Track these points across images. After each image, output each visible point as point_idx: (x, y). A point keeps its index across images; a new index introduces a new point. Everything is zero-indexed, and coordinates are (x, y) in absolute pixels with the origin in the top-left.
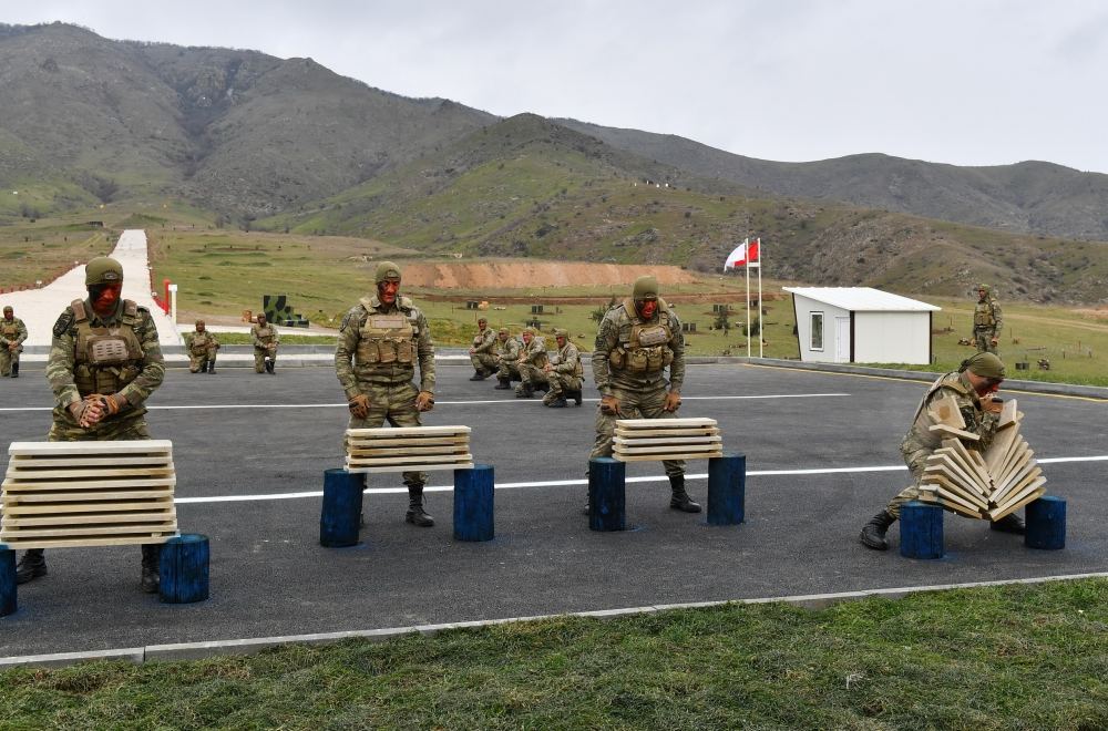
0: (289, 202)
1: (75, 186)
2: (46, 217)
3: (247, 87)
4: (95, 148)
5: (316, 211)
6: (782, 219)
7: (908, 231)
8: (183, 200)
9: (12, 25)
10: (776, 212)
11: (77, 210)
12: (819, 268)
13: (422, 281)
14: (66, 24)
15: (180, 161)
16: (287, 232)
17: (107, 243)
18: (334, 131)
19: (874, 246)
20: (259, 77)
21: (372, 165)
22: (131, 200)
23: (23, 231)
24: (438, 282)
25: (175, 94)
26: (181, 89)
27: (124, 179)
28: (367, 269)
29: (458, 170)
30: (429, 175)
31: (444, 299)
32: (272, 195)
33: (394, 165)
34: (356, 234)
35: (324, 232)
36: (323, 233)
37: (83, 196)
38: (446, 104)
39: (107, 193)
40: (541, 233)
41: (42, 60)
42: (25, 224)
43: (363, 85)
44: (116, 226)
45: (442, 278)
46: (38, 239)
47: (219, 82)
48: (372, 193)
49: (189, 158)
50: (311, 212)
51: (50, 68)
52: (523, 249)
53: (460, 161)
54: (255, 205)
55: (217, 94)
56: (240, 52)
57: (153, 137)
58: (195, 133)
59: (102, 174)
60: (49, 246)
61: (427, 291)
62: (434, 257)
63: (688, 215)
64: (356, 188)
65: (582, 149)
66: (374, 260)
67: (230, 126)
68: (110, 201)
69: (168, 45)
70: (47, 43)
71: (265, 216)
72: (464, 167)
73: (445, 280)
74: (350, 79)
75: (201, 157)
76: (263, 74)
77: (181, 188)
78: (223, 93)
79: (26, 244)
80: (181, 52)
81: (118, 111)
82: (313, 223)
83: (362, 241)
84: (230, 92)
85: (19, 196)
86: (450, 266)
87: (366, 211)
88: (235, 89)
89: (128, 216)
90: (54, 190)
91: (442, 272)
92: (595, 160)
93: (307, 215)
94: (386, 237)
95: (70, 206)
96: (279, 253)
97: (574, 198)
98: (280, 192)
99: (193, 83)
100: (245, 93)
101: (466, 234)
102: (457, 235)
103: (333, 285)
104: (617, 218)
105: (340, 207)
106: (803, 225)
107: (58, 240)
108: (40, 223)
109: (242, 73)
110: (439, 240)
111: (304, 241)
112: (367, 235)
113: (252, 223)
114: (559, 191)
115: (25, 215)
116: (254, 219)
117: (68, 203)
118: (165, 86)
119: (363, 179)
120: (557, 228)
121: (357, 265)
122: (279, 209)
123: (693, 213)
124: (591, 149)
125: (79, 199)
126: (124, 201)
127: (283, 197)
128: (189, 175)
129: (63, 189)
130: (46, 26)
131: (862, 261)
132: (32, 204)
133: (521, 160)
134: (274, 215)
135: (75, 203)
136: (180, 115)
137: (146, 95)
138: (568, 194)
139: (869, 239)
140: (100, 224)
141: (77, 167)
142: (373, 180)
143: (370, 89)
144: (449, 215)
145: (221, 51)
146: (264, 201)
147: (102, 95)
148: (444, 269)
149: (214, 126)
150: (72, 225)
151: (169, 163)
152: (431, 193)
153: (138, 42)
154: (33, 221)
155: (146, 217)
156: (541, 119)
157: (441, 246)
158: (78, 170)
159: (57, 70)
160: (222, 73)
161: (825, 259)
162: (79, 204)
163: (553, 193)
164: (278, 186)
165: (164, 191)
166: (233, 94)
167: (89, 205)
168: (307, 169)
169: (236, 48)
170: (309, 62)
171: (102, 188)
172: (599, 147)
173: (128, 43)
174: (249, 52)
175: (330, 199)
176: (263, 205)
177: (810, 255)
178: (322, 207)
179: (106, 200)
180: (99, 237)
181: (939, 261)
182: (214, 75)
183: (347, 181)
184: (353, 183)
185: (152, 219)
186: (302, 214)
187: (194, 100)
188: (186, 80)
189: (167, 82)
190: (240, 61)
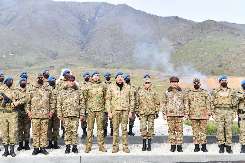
1: (44, 54)
2: (34, 65)
3: (103, 16)
4: (50, 40)
5: (129, 61)
16: (119, 69)
17: (57, 74)
21: (149, 43)
22: (63, 59)
23: (27, 70)
26: (79, 18)
29: (183, 43)
35: (133, 68)
38: (177, 18)
39: (55, 56)
40: (220, 66)
42: (27, 68)
44: (59, 68)
46: (33, 73)
47: (93, 14)
49: (83, 43)
51: (35, 13)
52: (213, 73)
53: (184, 40)
55: (92, 19)
56: (100, 3)
57: (70, 35)
58: (85, 33)
59: (53, 49)
65: (232, 33)
67: (97, 30)
68: (56, 59)
71: (110, 63)
72: (185, 42)
74: (140, 11)
75: (87, 42)
76: (108, 11)
78: (94, 19)
80: (79, 4)
81: (58, 27)
82: (128, 65)
84: (97, 18)
85: (25, 58)
88: (98, 16)
89: (62, 64)
90: (36, 56)
92: (238, 37)
93: (126, 62)
95: (42, 61)
99: (84, 15)
100: (102, 18)
108: (33, 67)
109: (101, 11)
114: (225, 49)
115: (27, 65)
116: (106, 64)
118: (74, 17)
120: (226, 64)
122: (115, 60)
124: (236, 32)
125: (45, 59)
126: (61, 59)
127: (117, 56)
128: (82, 49)
129: (39, 55)
132: (29, 61)
134: (113, 62)
136: (79, 27)
137: (67, 20)
138: (229, 51)
140: (53, 67)
146: (110, 58)
149: (91, 30)
150: (44, 68)
154: (30, 67)
155: (69, 64)
156: (215, 22)
158: (45, 48)
159: (37, 13)
160: (94, 11)
164: (114, 52)
167: (48, 61)
168: (125, 45)
169: (98, 2)
170: (125, 5)
172: (239, 32)
173: (61, 2)
174: (103, 3)
178: (131, 59)
179: (54, 59)
182: (91, 12)
185: (71, 65)
186: (124, 62)
187: (84, 21)
188: (81, 15)
189: (75, 15)
190: (100, 7)
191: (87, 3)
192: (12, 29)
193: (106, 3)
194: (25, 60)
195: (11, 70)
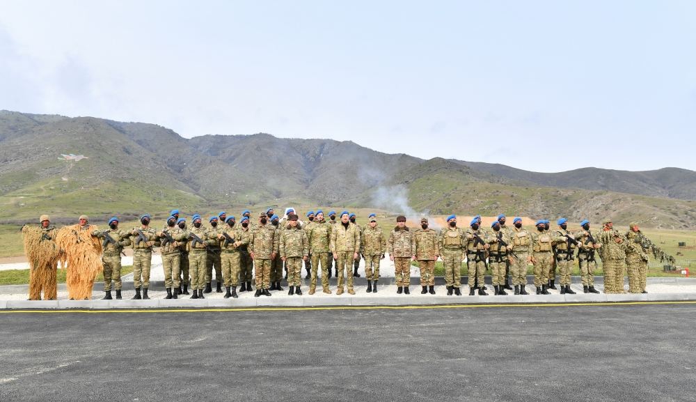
0: (344, 196)
1: (267, 193)
2: (258, 204)
3: (328, 153)
5: (355, 199)
6: (557, 196)
7: (620, 200)
9: (245, 135)
10: (553, 193)
11: (268, 201)
12: (576, 217)
14: (264, 134)
15: (304, 182)
19: (603, 207)
20: (332, 149)
21: (375, 181)
25: (302, 157)
26: (304, 155)
27: (284, 189)
29: (410, 181)
30: (398, 183)
32: (338, 193)
36: (358, 207)
37: (270, 196)
38: (404, 155)
39: (278, 195)
40: (449, 205)
41: (256, 147)
43: (371, 150)
47: (317, 152)
49: (307, 181)
51: (258, 150)
52: (441, 212)
53: (411, 178)
54: (332, 197)
55: (316, 157)
56: (325, 140)
57: (294, 173)
58: (309, 171)
59: (276, 188)
63: (512, 196)
65: (461, 171)
67: (322, 168)
69: (299, 139)
70: (257, 141)
71: (336, 202)
72: (413, 180)
74: (366, 148)
75: (311, 180)
76: (334, 147)
77: (304, 192)
78: (319, 156)
80: (304, 141)
82: (354, 204)
84: (321, 155)
85: (248, 197)
88: (323, 154)
89: (287, 203)
90: (259, 194)
92: (467, 175)
93: (352, 201)
97: (461, 190)
98: (341, 192)
99: (308, 153)
100: (327, 156)
104: (480, 198)
105: (364, 198)
106: (566, 199)
109: (326, 148)
113: (331, 204)
114: (454, 188)
115: (250, 204)
118: (298, 154)
119: (372, 186)
120: (455, 203)
122: (340, 199)
123: (515, 195)
124: (465, 170)
126: (285, 197)
127: (342, 194)
128: (307, 187)
129: (263, 194)
130: (257, 134)
131: (598, 214)
132: (253, 200)
133: (436, 176)
134: (339, 201)
136: (304, 165)
137: (291, 158)
138: (458, 189)
139: (600, 204)
145: (318, 140)
147: (276, 158)
149: (316, 168)
151: (300, 183)
153: (289, 139)
154: (253, 206)
155: (293, 203)
156: (443, 160)
158: (268, 187)
159: (261, 150)
160: (319, 148)
161: (579, 214)
163: (451, 189)
164: (340, 190)
165: (299, 193)
166: (323, 156)
167: (272, 199)
168: (351, 183)
169: (323, 139)
170: (351, 142)
171: (277, 192)
172: (468, 170)
173: (285, 139)
174: (328, 140)
176: (335, 197)
177: (571, 212)
178: (357, 198)
179: (278, 197)
181: (638, 213)
182: (316, 149)
186: (350, 200)
187: (309, 159)
188: (306, 152)
190: (325, 143)
191: (312, 140)
192: (235, 167)
193: (332, 140)
194: (248, 199)
195: (234, 209)
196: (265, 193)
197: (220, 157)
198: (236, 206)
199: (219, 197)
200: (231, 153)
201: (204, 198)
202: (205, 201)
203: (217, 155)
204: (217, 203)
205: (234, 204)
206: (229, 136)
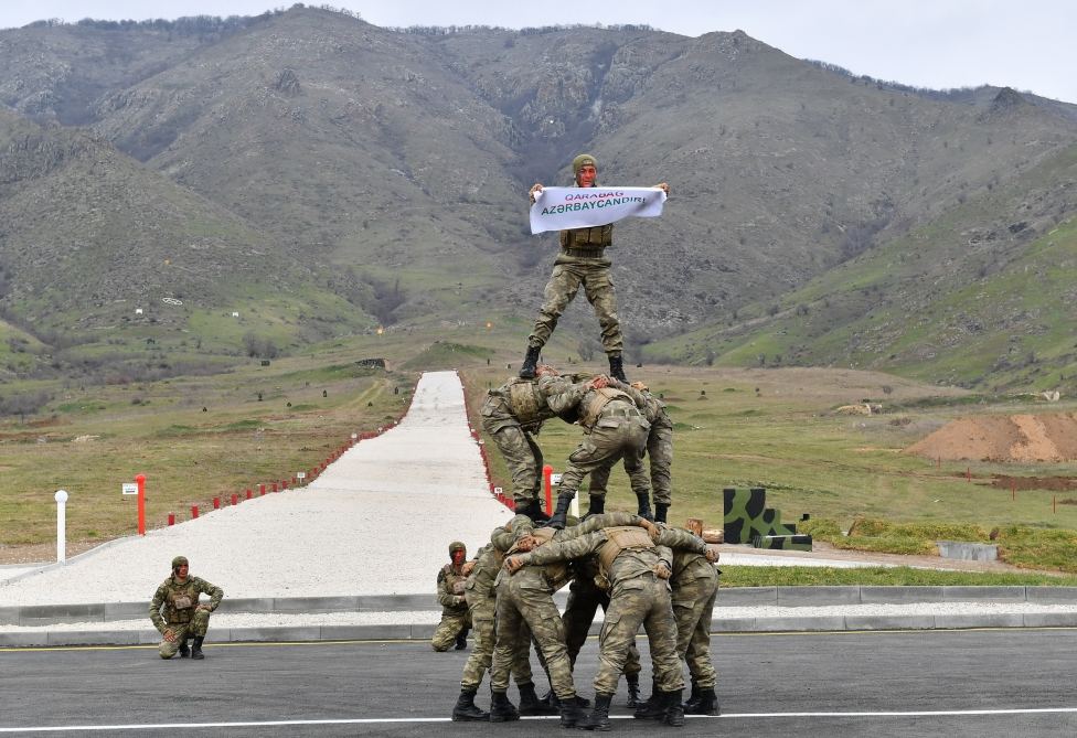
0: (709, 305)
1: (334, 297)
2: (288, 355)
3: (629, 93)
4: (366, 226)
5: (763, 320)
8: (519, 312)
9: (224, 17)
11: (337, 340)
13: (984, 450)
14: (312, 8)
15: (513, 241)
16: (710, 363)
17: (397, 397)
18: (790, 166)
20: (648, 74)
21: (864, 226)
22: (429, 317)
23: (250, 381)
24: (1018, 451)
25: (500, 118)
26: (509, 108)
27: (417, 279)
28: (872, 428)
29: (1035, 224)
30: (977, 237)
31: (1034, 483)
32: (680, 294)
33: (906, 224)
34: (838, 362)
35: (779, 359)
36: (778, 363)
37: (348, 314)
38: (1006, 97)
39: (388, 306)
41: (274, 75)
42: (253, 369)
43: (841, 73)
44: (407, 366)
45: (1024, 441)
46: (278, 395)
47: (576, 89)
48: (869, 279)
50: (754, 322)
51: (286, 89)
53: (1040, 207)
54: (649, 314)
55: (573, 113)
56: (612, 30)
57: (464, 199)
59: (380, 272)
60: (297, 408)
61: (997, 469)
62: (1003, 399)
64: (837, 272)
66: (886, 410)
68: (394, 321)
69: (486, 29)
70: (282, 44)
71: (668, 334)
72: (1047, 219)
73: (1031, 446)
74: (817, 64)
76: (655, 69)
77: (515, 290)
78: (584, 110)
79: (256, 406)
80: (509, 39)
81: (402, 157)
82: (757, 345)
83: (855, 374)
84: (597, 107)
85: (241, 320)
86: (1042, 417)
87: (857, 316)
88: (605, 99)
89: (424, 347)
90: (296, 306)
91: (1025, 431)
93: (746, 328)
94: (900, 363)
95: (327, 334)
96: (702, 405)
98: (694, 288)
99: (531, 95)
100: (623, 107)
101: (1058, 351)
102: (1039, 355)
103: (813, 462)
105: (806, 311)
107: (313, 395)
108: (280, 366)
109: (618, 69)
110: (1004, 366)
111: (746, 379)
112: (861, 362)
113: (646, 348)
115: (251, 355)
116: (647, 342)
117: (322, 327)
118: (483, 105)
119: (848, 254)
121: (855, 423)
122: (693, 320)
125: (341, 320)
126: (419, 320)
127: (700, 296)
129: (313, 303)
130: (279, 14)
132: (263, 334)
134: (683, 331)
135: (333, 327)
136: (510, 155)
137: (451, 123)
140: (380, 363)
141: (334, 262)
142: (868, 253)
143: (854, 80)
144: (1023, 316)
145: (579, 32)
146: (665, 306)
147: (376, 129)
148: (1028, 424)
150: (334, 368)
151: (496, 246)
152: (982, 274)
153: (434, 29)
154: (265, 364)
155: (457, 346)
157: (1008, 377)
158: (338, 268)
159: (299, 91)
160: (583, 71)
162: (340, 327)
164: (689, 275)
165: (485, 297)
166: (603, 109)
167: (358, 329)
168: (742, 242)
169: (605, 25)
170: (739, 37)
173: (416, 31)
174: (629, 28)
175: (789, 297)
176: (663, 314)
178: (774, 311)
179: (387, 320)
180: (381, 386)
182: (568, 78)
183: (819, 260)
184: (830, 263)
185: (468, 350)
186: (736, 327)
187: (534, 126)
188: (519, 91)
189: (486, 97)
190: (615, 48)
191: (547, 30)
192: (180, 178)
193: (644, 32)
194: (242, 331)
195: (174, 382)
196: (327, 299)
197: (103, 129)
198: (183, 369)
199: (101, 327)
200: (158, 107)
201: (32, 331)
202: (35, 343)
203: (93, 118)
204: (90, 352)
205: (172, 359)
206: (148, 25)
